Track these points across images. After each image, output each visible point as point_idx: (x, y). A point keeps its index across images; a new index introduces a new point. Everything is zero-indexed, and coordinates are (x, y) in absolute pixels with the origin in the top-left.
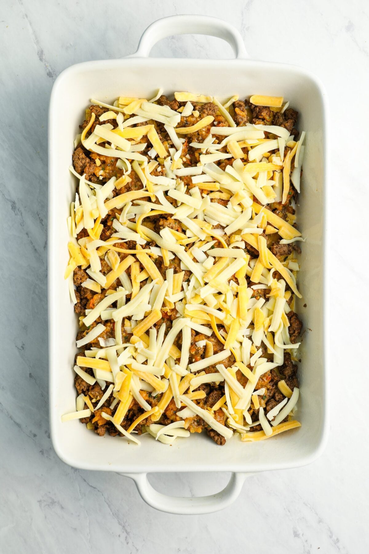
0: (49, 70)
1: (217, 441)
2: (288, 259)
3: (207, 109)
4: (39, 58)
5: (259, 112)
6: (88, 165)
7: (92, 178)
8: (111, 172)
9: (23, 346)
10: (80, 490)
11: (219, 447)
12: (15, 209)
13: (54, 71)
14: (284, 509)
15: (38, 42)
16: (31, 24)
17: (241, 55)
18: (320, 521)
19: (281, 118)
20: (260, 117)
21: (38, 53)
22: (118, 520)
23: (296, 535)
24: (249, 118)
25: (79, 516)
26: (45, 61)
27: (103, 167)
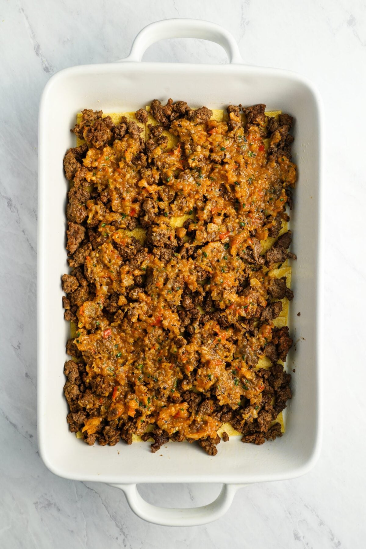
0: (46, 65)
1: (208, 451)
2: (282, 266)
3: (200, 114)
4: (35, 53)
5: (253, 118)
6: (79, 170)
7: (83, 183)
8: (102, 177)
9: (19, 345)
10: (77, 492)
11: (211, 457)
12: (11, 205)
13: (51, 66)
14: (285, 511)
15: (34, 37)
16: (27, 18)
17: (235, 60)
18: (321, 523)
19: (276, 123)
20: (254, 122)
21: (35, 47)
22: (115, 523)
23: (297, 537)
24: (243, 123)
25: (76, 518)
26: (42, 56)
27: (95, 172)
